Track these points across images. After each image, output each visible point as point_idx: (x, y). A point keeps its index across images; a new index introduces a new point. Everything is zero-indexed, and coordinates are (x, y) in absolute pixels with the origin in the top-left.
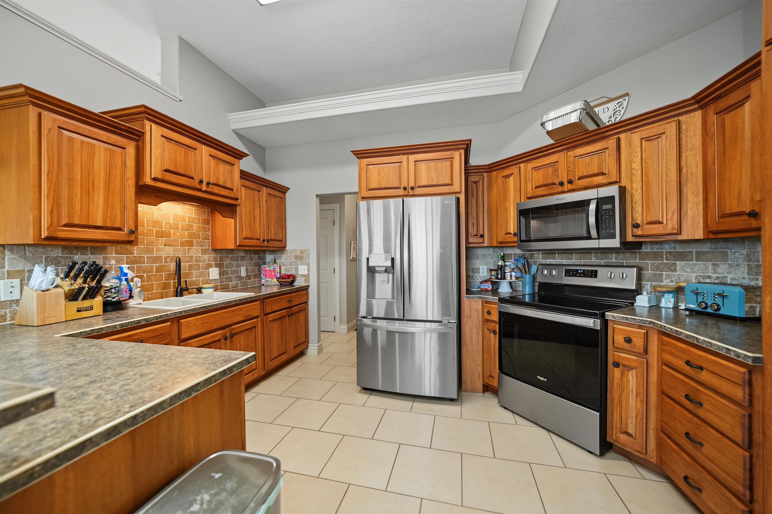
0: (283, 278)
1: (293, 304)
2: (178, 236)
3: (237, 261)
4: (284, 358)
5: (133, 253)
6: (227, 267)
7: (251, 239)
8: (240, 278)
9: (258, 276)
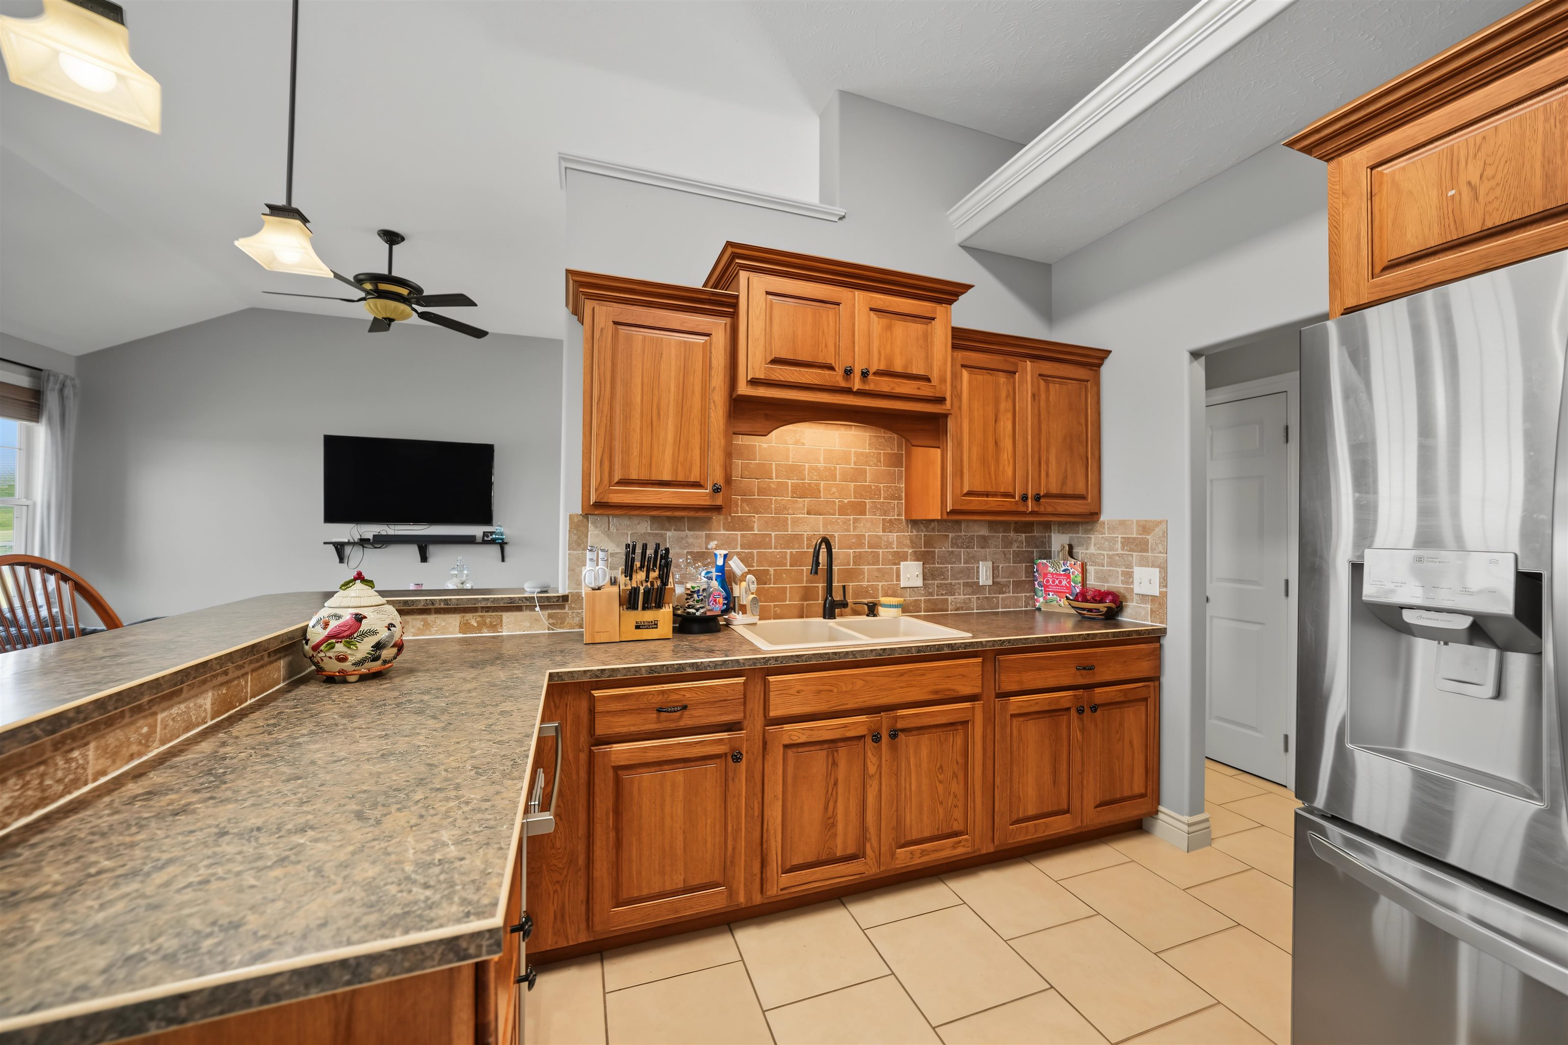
0: (1085, 600)
1: (1099, 679)
2: (834, 493)
3: (968, 547)
4: (1060, 825)
5: (752, 529)
6: (944, 560)
7: (987, 496)
8: (975, 587)
9: (1028, 584)
